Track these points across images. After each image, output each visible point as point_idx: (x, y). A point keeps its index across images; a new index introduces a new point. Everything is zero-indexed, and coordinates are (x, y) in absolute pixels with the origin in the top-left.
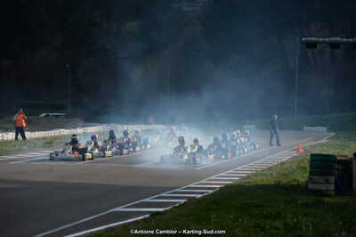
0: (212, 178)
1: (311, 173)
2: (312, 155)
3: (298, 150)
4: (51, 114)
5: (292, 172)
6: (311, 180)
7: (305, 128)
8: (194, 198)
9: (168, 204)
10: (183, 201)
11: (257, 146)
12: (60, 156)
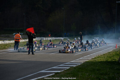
3: (116, 47)
5: (113, 56)
12: (22, 50)
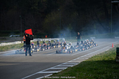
0: (78, 58)
1: (117, 55)
2: (117, 48)
3: (112, 46)
4: (14, 36)
5: (110, 55)
6: (117, 58)
7: (115, 37)
8: (70, 67)
9: (60, 69)
10: (66, 68)
11: (97, 45)
12: (19, 52)
